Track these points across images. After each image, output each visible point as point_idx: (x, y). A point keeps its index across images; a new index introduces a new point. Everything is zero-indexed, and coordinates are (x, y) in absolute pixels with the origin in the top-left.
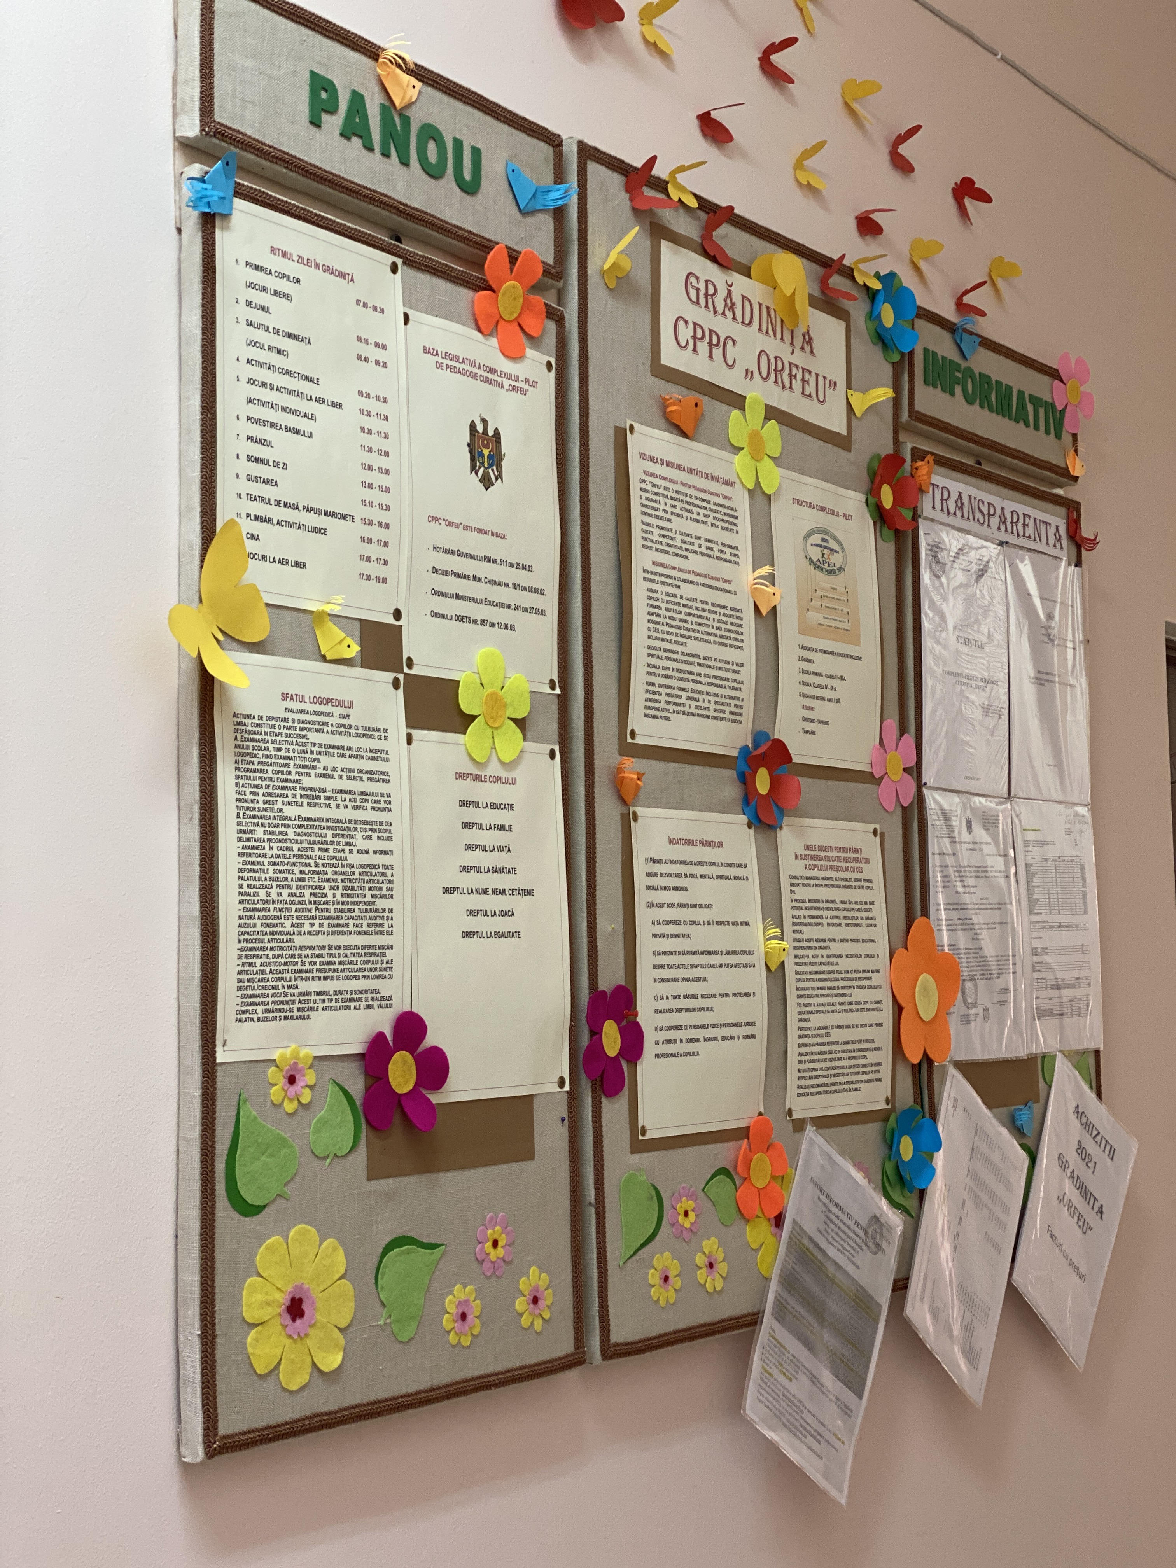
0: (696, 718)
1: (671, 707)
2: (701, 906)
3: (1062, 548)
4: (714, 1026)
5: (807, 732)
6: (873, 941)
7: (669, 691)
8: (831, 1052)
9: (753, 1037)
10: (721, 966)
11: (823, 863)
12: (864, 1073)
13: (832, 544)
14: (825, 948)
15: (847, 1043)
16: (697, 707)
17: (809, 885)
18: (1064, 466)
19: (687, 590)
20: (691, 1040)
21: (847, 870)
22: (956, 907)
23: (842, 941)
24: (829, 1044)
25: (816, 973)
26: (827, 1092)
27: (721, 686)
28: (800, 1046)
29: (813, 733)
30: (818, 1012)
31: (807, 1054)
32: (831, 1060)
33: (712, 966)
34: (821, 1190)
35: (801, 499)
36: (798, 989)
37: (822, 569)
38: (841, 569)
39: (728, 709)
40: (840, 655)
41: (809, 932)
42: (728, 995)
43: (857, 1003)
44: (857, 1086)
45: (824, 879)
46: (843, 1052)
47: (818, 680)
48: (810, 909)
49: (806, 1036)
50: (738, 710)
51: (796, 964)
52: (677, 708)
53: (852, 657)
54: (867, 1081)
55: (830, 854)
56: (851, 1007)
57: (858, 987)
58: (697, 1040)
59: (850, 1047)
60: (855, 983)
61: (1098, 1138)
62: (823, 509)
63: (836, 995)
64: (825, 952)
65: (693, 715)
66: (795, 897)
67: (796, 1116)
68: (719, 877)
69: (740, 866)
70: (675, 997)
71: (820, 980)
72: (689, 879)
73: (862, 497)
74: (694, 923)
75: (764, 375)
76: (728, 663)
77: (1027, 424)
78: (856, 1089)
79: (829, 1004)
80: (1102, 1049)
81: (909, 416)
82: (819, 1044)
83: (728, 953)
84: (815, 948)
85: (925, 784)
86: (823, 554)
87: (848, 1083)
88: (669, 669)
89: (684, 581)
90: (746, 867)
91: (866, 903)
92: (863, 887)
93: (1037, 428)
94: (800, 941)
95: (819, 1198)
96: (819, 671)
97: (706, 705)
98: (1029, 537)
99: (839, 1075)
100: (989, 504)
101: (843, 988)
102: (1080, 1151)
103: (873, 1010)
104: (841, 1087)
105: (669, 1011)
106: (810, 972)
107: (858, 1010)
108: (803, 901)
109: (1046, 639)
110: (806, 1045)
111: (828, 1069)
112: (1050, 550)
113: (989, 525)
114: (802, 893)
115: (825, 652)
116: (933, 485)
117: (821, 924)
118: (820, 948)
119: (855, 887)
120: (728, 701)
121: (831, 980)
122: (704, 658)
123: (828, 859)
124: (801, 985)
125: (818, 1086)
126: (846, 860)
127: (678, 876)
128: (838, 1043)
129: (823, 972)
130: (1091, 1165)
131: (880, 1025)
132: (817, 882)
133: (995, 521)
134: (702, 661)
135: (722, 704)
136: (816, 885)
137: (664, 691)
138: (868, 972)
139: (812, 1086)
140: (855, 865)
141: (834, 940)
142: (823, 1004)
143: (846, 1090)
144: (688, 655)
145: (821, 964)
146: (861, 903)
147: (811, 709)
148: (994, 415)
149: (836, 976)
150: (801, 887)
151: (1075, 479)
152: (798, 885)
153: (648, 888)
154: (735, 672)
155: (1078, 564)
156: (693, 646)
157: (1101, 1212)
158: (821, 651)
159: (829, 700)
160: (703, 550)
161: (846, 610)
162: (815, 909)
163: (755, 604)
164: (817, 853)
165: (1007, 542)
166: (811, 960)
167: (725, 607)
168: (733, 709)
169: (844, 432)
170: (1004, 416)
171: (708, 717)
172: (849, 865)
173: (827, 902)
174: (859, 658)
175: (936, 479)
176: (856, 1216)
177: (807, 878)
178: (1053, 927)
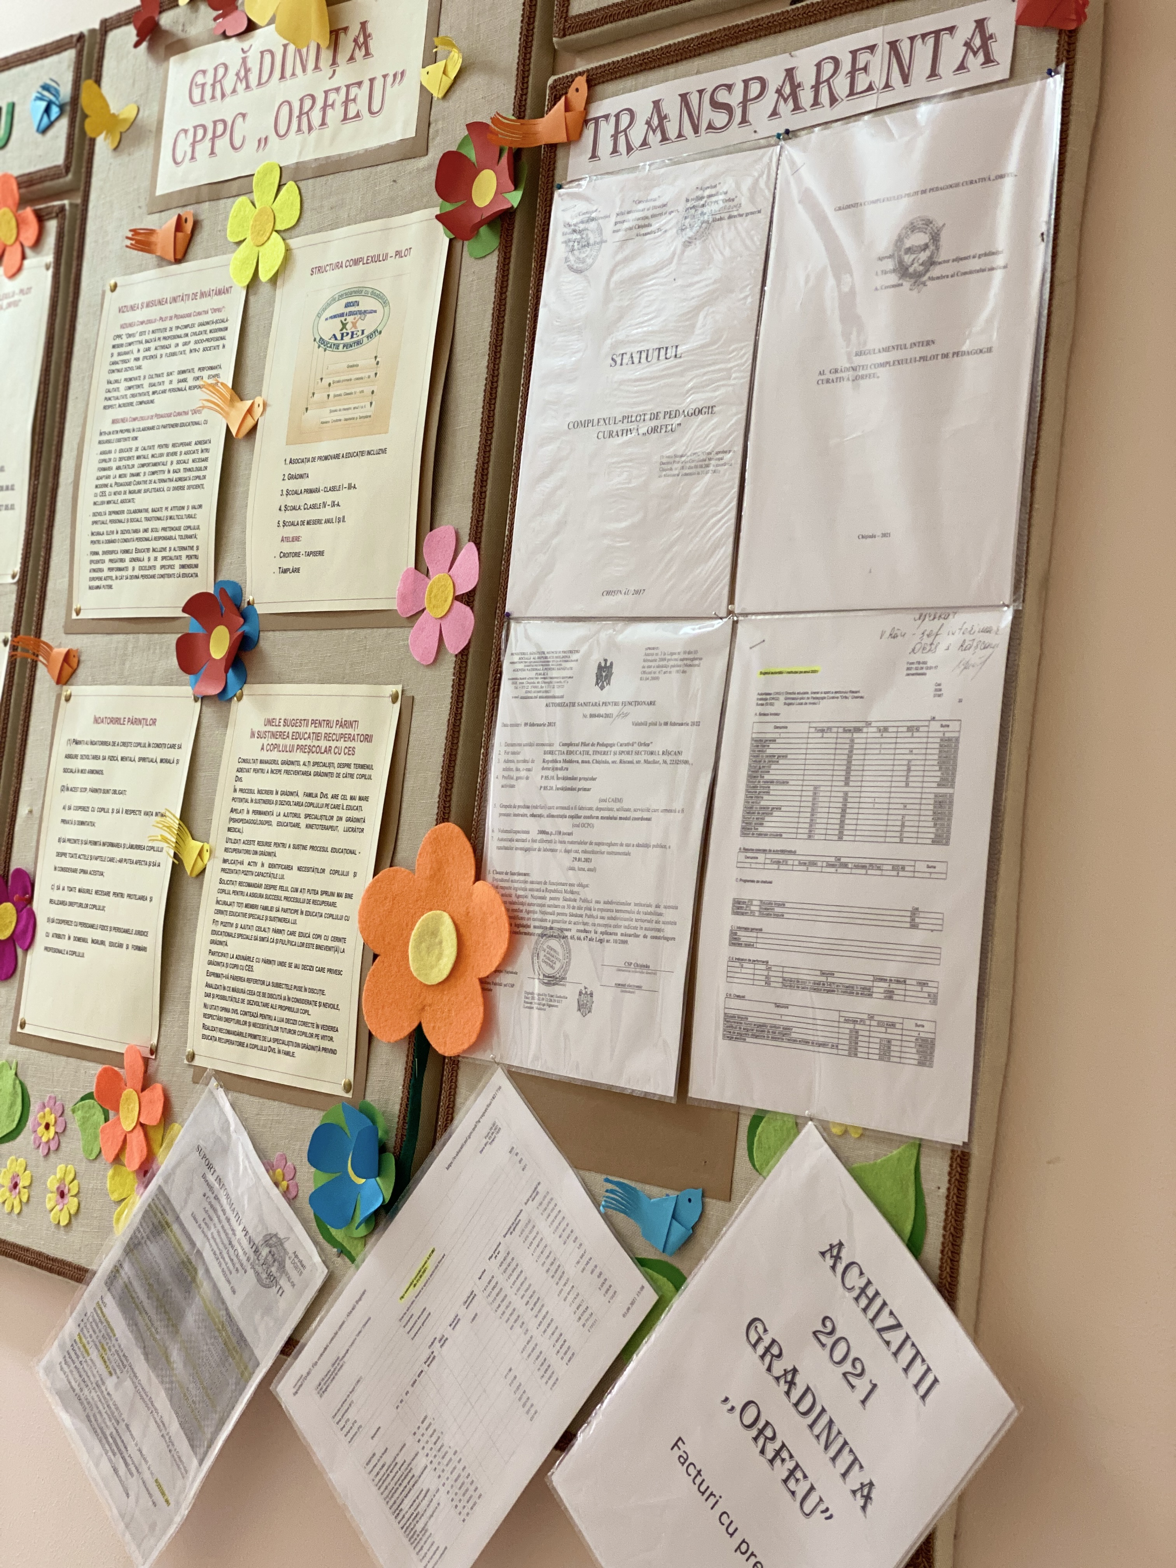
0: (141, 580)
1: (113, 574)
2: (115, 792)
4: (103, 928)
5: (285, 571)
6: (352, 852)
7: (113, 556)
8: (252, 993)
9: (144, 949)
10: (121, 861)
11: (288, 742)
12: (304, 1034)
13: (362, 304)
14: (269, 854)
15: (278, 985)
16: (141, 568)
17: (262, 771)
19: (146, 438)
20: (79, 939)
21: (328, 750)
22: (537, 811)
23: (296, 847)
24: (249, 980)
25: (249, 885)
26: (241, 1044)
27: (170, 538)
28: (209, 974)
29: (297, 570)
30: (240, 935)
31: (217, 987)
33: (112, 860)
34: (210, 1167)
35: (324, 263)
37: (339, 346)
38: (372, 335)
39: (177, 563)
41: (249, 832)
42: (122, 895)
44: (291, 1049)
45: (284, 763)
46: (271, 996)
47: (311, 499)
48: (258, 802)
49: (218, 964)
50: (193, 562)
51: (223, 870)
52: (119, 574)
53: (369, 453)
55: (301, 730)
58: (84, 940)
62: (358, 262)
63: (272, 919)
64: (267, 860)
65: (137, 577)
66: (239, 785)
68: (143, 759)
69: (173, 746)
70: (71, 889)
71: (253, 895)
72: (107, 761)
74: (102, 810)
76: (183, 508)
78: (287, 1053)
79: (259, 929)
82: (235, 978)
84: (256, 853)
85: (511, 614)
86: (344, 326)
88: (112, 532)
90: (180, 747)
91: (352, 798)
92: (352, 776)
94: (236, 841)
95: (204, 1176)
96: (313, 487)
97: (152, 563)
98: (870, 89)
99: (262, 1026)
100: (745, 81)
101: (285, 911)
102: (829, 1341)
103: (329, 948)
104: (266, 1044)
105: (62, 903)
106: (241, 884)
107: (302, 945)
108: (251, 791)
110: (217, 975)
111: (245, 1013)
112: (941, 85)
113: (743, 121)
114: (251, 781)
115: (326, 458)
116: (597, 119)
117: (268, 823)
118: (263, 853)
125: (229, 1032)
126: (327, 737)
127: (96, 757)
128: (263, 983)
129: (260, 886)
130: (863, 1385)
131: (339, 972)
132: (274, 767)
133: (764, 106)
134: (151, 514)
136: (272, 772)
137: (107, 557)
138: (332, 894)
139: (221, 1030)
140: (342, 744)
141: (284, 845)
143: (272, 1050)
144: (135, 512)
145: (259, 874)
146: (344, 798)
149: (278, 893)
150: (252, 774)
152: (248, 771)
153: (65, 771)
156: (143, 501)
157: (866, 1494)
158: (321, 458)
159: (328, 521)
161: (369, 390)
162: (265, 802)
164: (281, 729)
165: (789, 132)
166: (245, 867)
167: (189, 444)
168: (185, 561)
169: (415, 133)
171: (153, 577)
173: (284, 793)
174: (384, 451)
176: (246, 1221)
177: (262, 762)
178: (813, 864)
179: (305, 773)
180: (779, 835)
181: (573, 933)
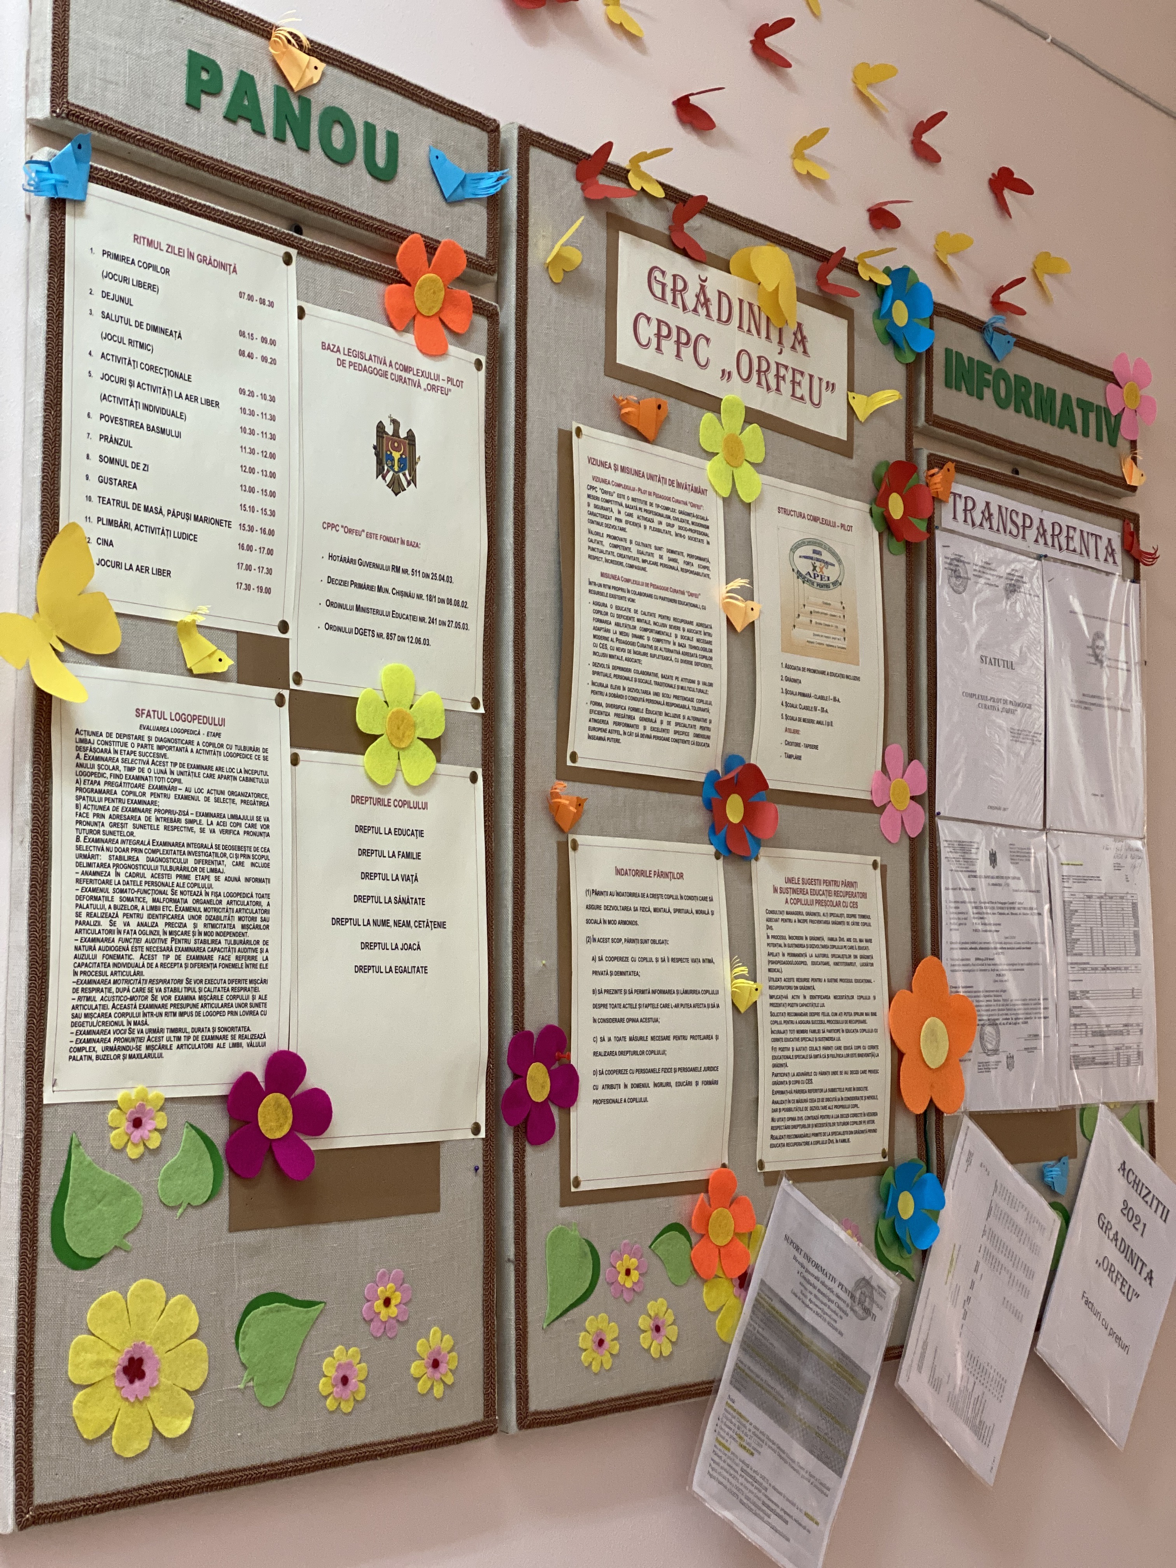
0: (653, 741)
1: (621, 729)
2: (654, 942)
3: (1115, 562)
4: (666, 1070)
5: (790, 757)
6: (869, 981)
7: (620, 711)
8: (812, 1101)
9: (716, 1083)
10: (677, 1006)
11: (809, 897)
12: (855, 1123)
13: (826, 556)
14: (809, 988)
15: (833, 1090)
16: (653, 729)
17: (790, 920)
18: (1120, 475)
19: (642, 604)
20: (638, 1086)
21: (838, 904)
22: (974, 946)
23: (830, 981)
24: (810, 1091)
25: (796, 1014)
26: (807, 1143)
27: (683, 707)
28: (775, 1093)
29: (799, 758)
30: (797, 1057)
31: (782, 1102)
32: (812, 1109)
33: (666, 1006)
34: (797, 1248)
35: (789, 508)
36: (772, 1032)
37: (813, 583)
38: (836, 583)
39: (691, 731)
40: (833, 674)
41: (788, 971)
42: (684, 1038)
43: (846, 1048)
44: (846, 1137)
45: (808, 914)
46: (828, 1100)
47: (805, 701)
48: (790, 946)
49: (782, 1083)
50: (706, 733)
51: (772, 1005)
52: (628, 730)
53: (848, 677)
54: (857, 1132)
55: (817, 887)
56: (839, 1052)
57: (848, 1031)
58: (645, 1086)
59: (838, 1095)
60: (844, 1027)
61: (1149, 1199)
62: (815, 519)
63: (821, 1039)
64: (808, 993)
65: (649, 737)
66: (771, 933)
67: (768, 1168)
68: (677, 911)
69: (704, 899)
70: (619, 1039)
71: (801, 1022)
72: (639, 912)
73: (866, 507)
74: (645, 959)
75: (745, 376)
76: (693, 682)
77: (1074, 430)
78: (844, 1141)
79: (812, 1049)
80: (1156, 1101)
81: (927, 421)
82: (797, 1092)
83: (686, 992)
84: (796, 988)
85: (939, 814)
86: (814, 568)
87: (834, 1133)
88: (619, 688)
89: (640, 594)
90: (711, 900)
91: (861, 941)
92: (858, 924)
93: (1086, 434)
94: (778, 980)
95: (795, 1258)
96: (806, 692)
97: (665, 726)
98: (1074, 551)
99: (822, 1125)
100: (1024, 515)
101: (830, 1031)
102: (1125, 1212)
103: (867, 1055)
104: (826, 1138)
105: (611, 1053)
106: (789, 1014)
107: (848, 1055)
108: (783, 938)
109: (1093, 660)
110: (782, 1093)
111: (809, 1118)
112: (1102, 566)
113: (1024, 538)
114: (780, 928)
115: (814, 671)
116: (955, 494)
117: (804, 963)
118: (802, 988)
119: (848, 923)
120: (692, 723)
121: (814, 1022)
122: (663, 677)
123: (814, 892)
124: (776, 1027)
125: (796, 1136)
126: (836, 894)
127: (625, 909)
128: (821, 1090)
129: (805, 1014)
130: (1140, 1227)
131: (875, 1072)
132: (801, 917)
133: (1032, 534)
134: (660, 680)
135: (685, 726)
136: (799, 921)
137: (613, 711)
138: (862, 1014)
139: (789, 1137)
140: (848, 899)
141: (820, 980)
142: (804, 1049)
143: (831, 1141)
144: (643, 673)
145: (802, 1005)
146: (855, 940)
147: (796, 732)
148: (1033, 420)
149: (821, 1018)
150: (780, 923)
151: (1134, 489)
152: (776, 920)
153: (588, 921)
154: (701, 691)
155: (1136, 579)
156: (648, 664)
157: (1150, 1277)
158: (809, 670)
159: (819, 723)
160: (665, 561)
161: (841, 627)
162: (797, 946)
163: (728, 620)
164: (800, 886)
165: (1046, 556)
166: (790, 1001)
167: (691, 623)
168: (698, 731)
169: (844, 437)
170: (1045, 421)
171: (667, 739)
172: (842, 899)
173: (812, 939)
174: (857, 679)
175: (958, 488)
176: (839, 1279)
177: (788, 913)
178: (1096, 969)
179: (826, 922)
180: (1081, 954)
181: (1001, 1021)
